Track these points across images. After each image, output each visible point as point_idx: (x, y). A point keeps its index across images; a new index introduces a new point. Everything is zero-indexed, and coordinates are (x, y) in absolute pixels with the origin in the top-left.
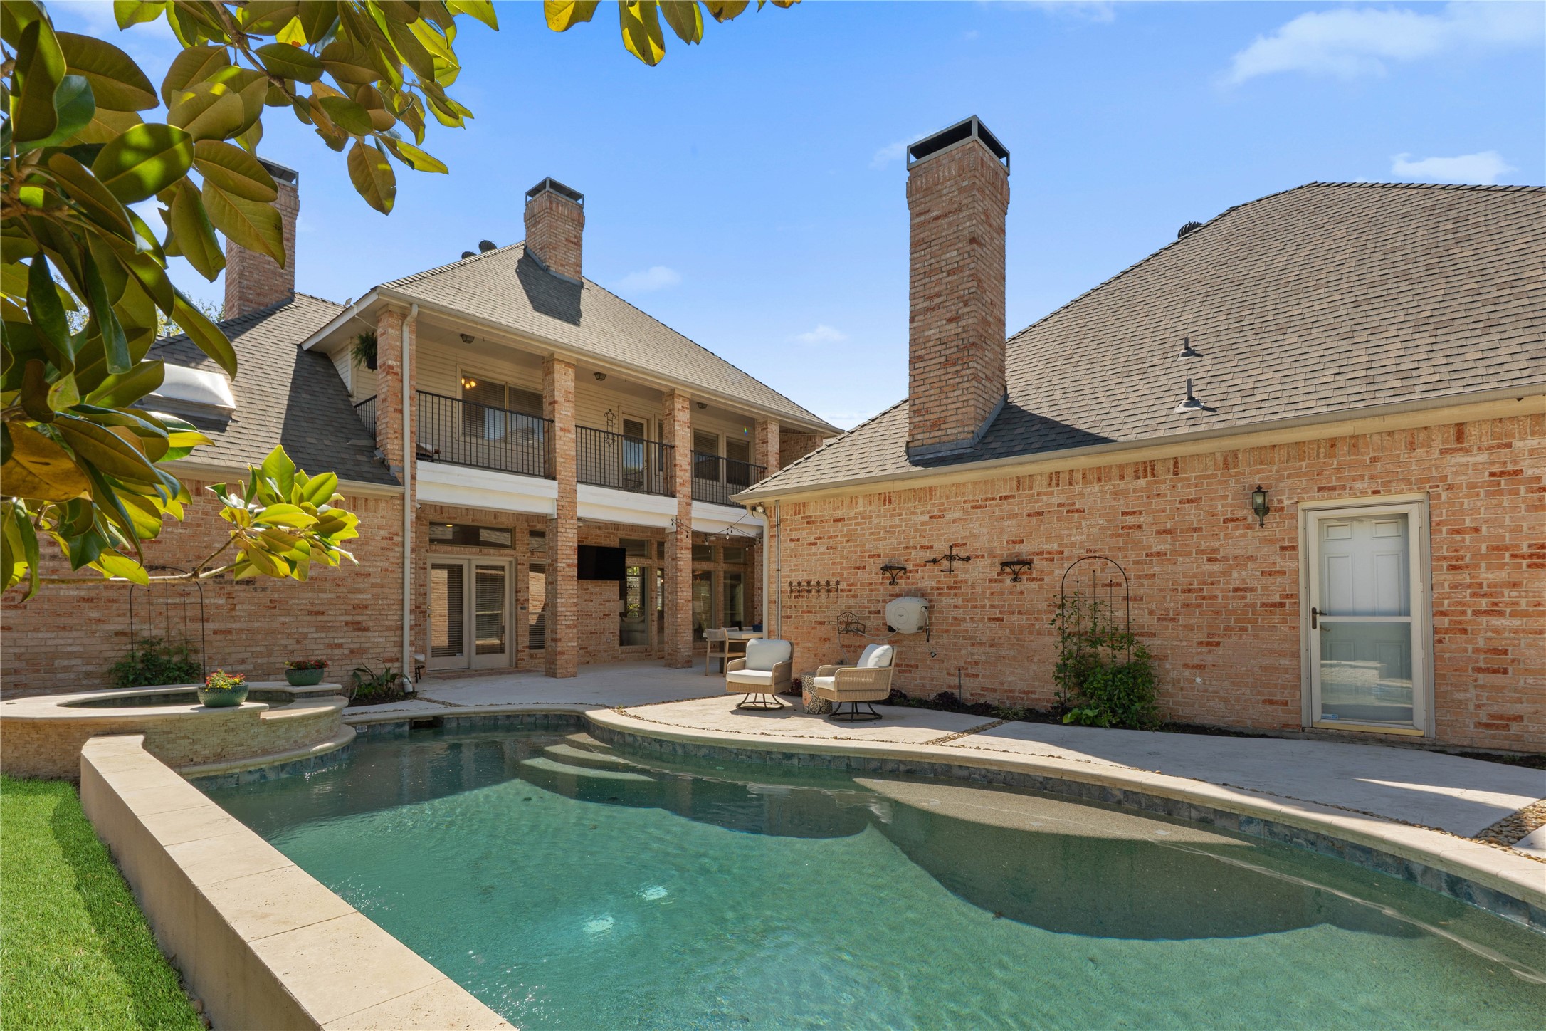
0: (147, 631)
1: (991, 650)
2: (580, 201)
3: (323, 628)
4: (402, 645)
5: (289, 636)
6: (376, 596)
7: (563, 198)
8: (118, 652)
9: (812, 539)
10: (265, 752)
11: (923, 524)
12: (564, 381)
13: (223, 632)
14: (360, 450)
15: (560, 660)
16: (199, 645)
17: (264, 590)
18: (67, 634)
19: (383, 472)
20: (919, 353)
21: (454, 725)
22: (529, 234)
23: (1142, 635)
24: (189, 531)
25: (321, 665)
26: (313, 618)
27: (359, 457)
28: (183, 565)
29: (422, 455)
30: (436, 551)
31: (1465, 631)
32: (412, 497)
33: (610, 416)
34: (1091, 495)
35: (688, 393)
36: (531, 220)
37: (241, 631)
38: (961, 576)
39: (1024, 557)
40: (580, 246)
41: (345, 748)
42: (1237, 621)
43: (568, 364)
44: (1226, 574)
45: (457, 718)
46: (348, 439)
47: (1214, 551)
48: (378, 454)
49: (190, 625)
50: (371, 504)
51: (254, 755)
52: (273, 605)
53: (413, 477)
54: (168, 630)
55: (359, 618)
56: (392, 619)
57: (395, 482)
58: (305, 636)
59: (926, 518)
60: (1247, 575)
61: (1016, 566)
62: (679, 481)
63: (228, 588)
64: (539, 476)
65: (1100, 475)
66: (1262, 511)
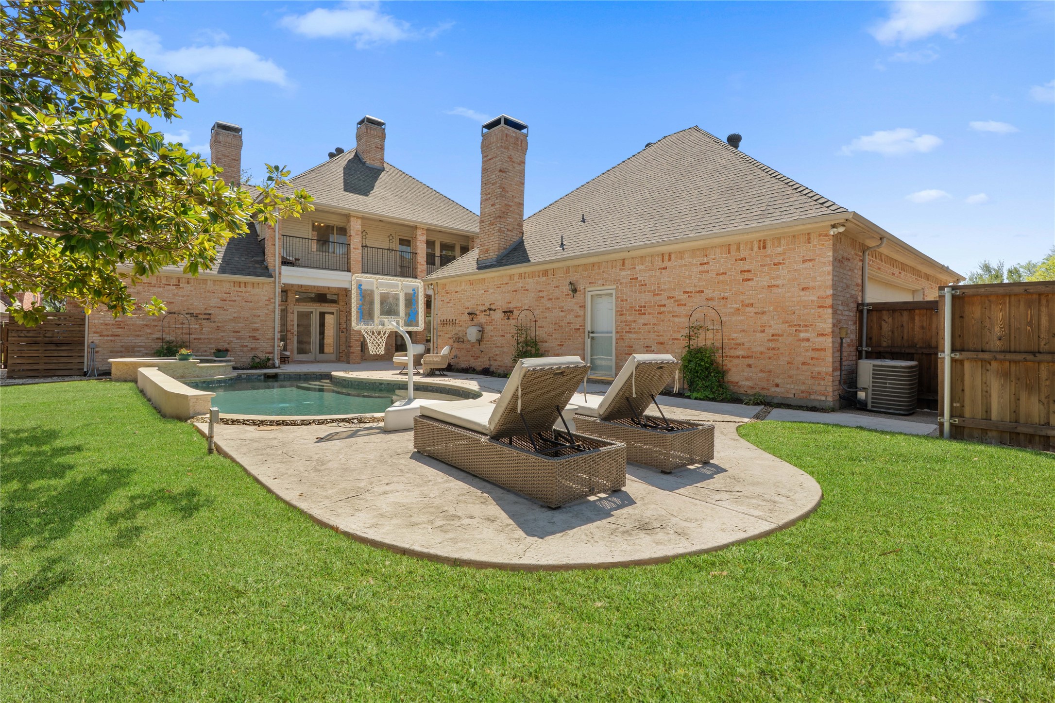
0: (169, 338)
1: (500, 349)
2: (383, 127)
3: (239, 338)
4: (274, 347)
5: (225, 341)
6: (263, 325)
7: (374, 126)
8: (158, 345)
9: (448, 300)
10: (198, 376)
11: (482, 294)
12: (355, 226)
13: (197, 339)
14: (257, 262)
15: (352, 356)
16: (188, 344)
17: (214, 322)
18: (139, 338)
19: (266, 272)
20: (483, 219)
21: (283, 377)
22: (358, 145)
23: (542, 342)
24: (185, 298)
25: (227, 350)
26: (235, 334)
27: (257, 265)
28: (182, 312)
29: (285, 262)
30: (298, 305)
31: (623, 339)
32: (279, 283)
33: (391, 237)
34: (531, 283)
35: (425, 227)
36: (359, 137)
37: (205, 339)
38: (493, 318)
39: (511, 309)
40: (384, 149)
41: (231, 379)
42: (568, 336)
43: (358, 217)
44: (565, 317)
45: (284, 374)
46: (253, 257)
47: (563, 307)
48: (265, 263)
49: (185, 336)
50: (261, 286)
51: (195, 377)
52: (218, 329)
53: (280, 273)
54: (176, 337)
55: (255, 335)
56: (270, 335)
57: (271, 276)
58: (231, 341)
59: (483, 292)
60: (570, 318)
61: (508, 313)
62: (419, 270)
63: (200, 321)
64: (345, 271)
65: (532, 275)
66: (575, 291)
